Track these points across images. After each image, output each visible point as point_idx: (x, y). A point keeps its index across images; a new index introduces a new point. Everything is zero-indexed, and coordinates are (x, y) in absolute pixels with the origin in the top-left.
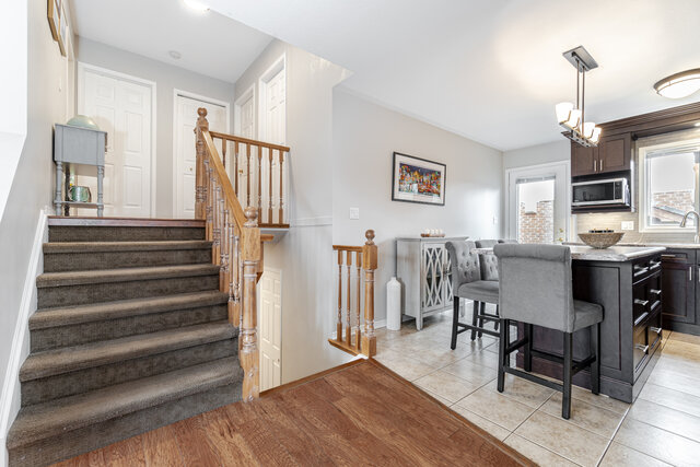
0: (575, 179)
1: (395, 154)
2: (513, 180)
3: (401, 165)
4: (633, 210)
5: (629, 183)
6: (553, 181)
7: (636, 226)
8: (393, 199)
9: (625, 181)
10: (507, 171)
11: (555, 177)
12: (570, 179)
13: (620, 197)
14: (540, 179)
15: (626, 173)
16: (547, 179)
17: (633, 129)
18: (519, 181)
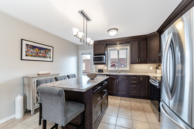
0: (95, 55)
1: (22, 40)
2: (81, 54)
3: (27, 45)
4: (106, 64)
5: (105, 57)
6: (90, 55)
7: (107, 68)
8: (21, 59)
9: (104, 56)
10: (79, 51)
11: (90, 54)
12: (93, 55)
13: (103, 61)
14: (87, 54)
15: (105, 54)
16: (89, 54)
17: (106, 43)
18: (82, 54)
